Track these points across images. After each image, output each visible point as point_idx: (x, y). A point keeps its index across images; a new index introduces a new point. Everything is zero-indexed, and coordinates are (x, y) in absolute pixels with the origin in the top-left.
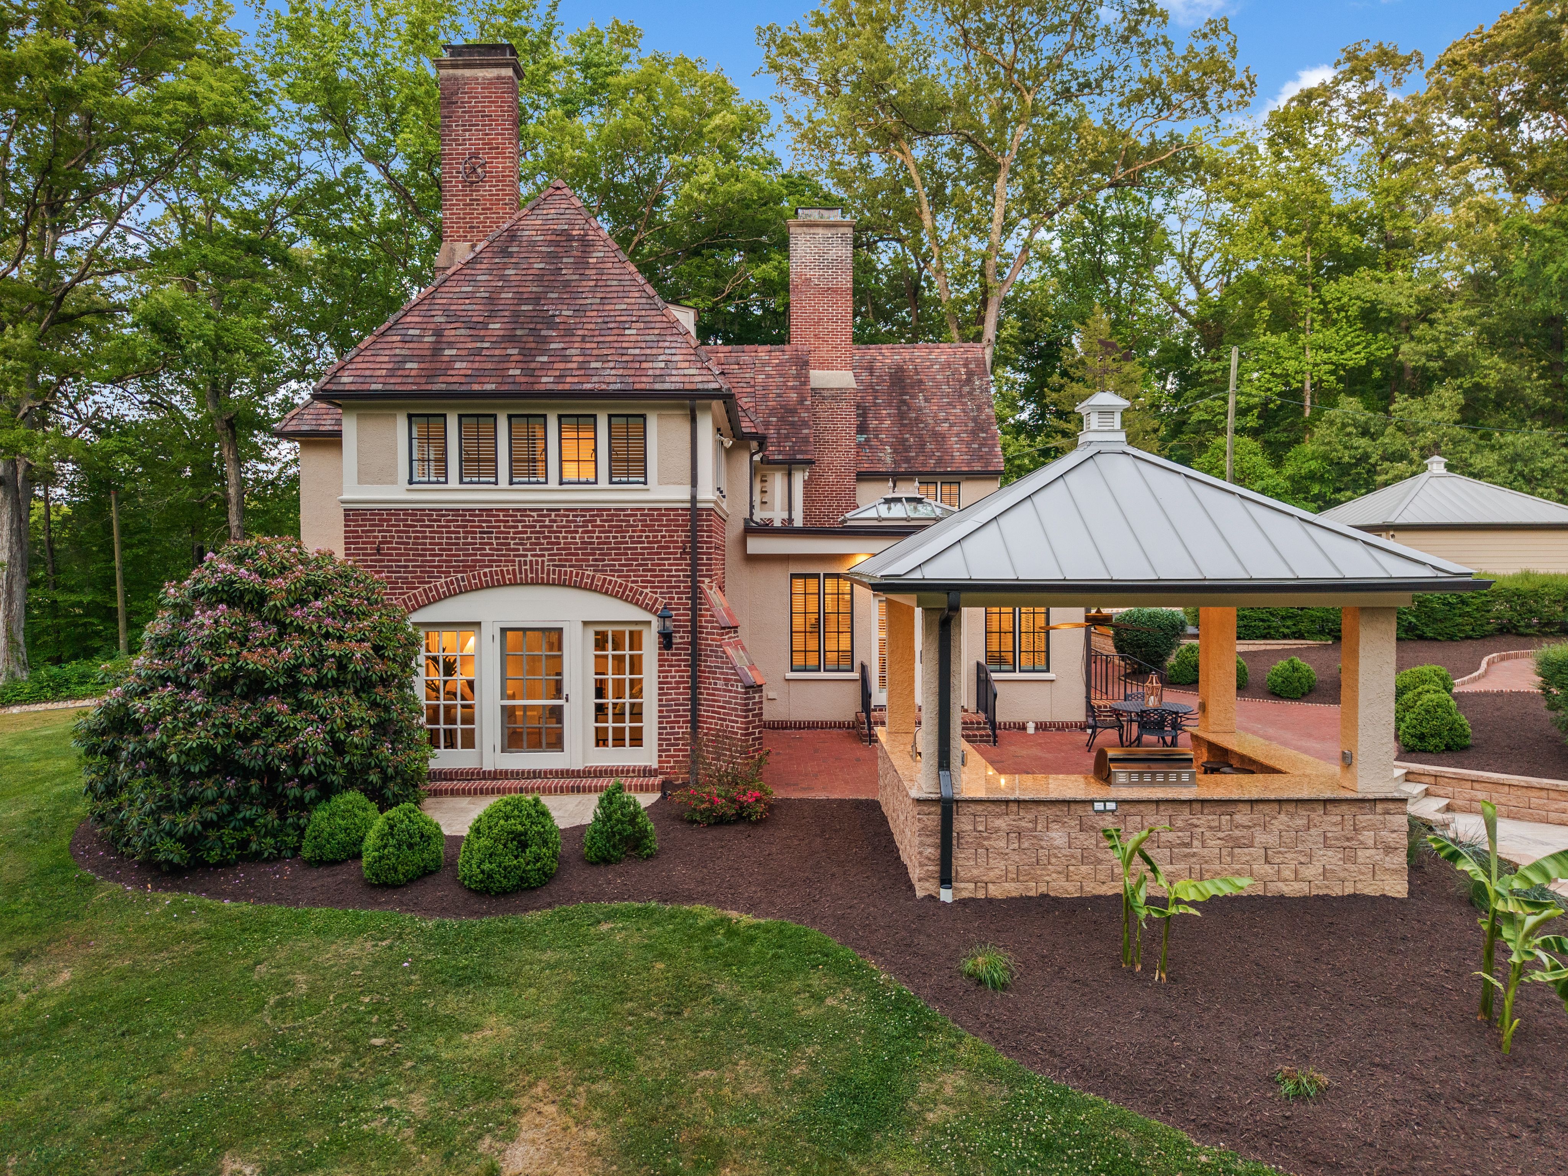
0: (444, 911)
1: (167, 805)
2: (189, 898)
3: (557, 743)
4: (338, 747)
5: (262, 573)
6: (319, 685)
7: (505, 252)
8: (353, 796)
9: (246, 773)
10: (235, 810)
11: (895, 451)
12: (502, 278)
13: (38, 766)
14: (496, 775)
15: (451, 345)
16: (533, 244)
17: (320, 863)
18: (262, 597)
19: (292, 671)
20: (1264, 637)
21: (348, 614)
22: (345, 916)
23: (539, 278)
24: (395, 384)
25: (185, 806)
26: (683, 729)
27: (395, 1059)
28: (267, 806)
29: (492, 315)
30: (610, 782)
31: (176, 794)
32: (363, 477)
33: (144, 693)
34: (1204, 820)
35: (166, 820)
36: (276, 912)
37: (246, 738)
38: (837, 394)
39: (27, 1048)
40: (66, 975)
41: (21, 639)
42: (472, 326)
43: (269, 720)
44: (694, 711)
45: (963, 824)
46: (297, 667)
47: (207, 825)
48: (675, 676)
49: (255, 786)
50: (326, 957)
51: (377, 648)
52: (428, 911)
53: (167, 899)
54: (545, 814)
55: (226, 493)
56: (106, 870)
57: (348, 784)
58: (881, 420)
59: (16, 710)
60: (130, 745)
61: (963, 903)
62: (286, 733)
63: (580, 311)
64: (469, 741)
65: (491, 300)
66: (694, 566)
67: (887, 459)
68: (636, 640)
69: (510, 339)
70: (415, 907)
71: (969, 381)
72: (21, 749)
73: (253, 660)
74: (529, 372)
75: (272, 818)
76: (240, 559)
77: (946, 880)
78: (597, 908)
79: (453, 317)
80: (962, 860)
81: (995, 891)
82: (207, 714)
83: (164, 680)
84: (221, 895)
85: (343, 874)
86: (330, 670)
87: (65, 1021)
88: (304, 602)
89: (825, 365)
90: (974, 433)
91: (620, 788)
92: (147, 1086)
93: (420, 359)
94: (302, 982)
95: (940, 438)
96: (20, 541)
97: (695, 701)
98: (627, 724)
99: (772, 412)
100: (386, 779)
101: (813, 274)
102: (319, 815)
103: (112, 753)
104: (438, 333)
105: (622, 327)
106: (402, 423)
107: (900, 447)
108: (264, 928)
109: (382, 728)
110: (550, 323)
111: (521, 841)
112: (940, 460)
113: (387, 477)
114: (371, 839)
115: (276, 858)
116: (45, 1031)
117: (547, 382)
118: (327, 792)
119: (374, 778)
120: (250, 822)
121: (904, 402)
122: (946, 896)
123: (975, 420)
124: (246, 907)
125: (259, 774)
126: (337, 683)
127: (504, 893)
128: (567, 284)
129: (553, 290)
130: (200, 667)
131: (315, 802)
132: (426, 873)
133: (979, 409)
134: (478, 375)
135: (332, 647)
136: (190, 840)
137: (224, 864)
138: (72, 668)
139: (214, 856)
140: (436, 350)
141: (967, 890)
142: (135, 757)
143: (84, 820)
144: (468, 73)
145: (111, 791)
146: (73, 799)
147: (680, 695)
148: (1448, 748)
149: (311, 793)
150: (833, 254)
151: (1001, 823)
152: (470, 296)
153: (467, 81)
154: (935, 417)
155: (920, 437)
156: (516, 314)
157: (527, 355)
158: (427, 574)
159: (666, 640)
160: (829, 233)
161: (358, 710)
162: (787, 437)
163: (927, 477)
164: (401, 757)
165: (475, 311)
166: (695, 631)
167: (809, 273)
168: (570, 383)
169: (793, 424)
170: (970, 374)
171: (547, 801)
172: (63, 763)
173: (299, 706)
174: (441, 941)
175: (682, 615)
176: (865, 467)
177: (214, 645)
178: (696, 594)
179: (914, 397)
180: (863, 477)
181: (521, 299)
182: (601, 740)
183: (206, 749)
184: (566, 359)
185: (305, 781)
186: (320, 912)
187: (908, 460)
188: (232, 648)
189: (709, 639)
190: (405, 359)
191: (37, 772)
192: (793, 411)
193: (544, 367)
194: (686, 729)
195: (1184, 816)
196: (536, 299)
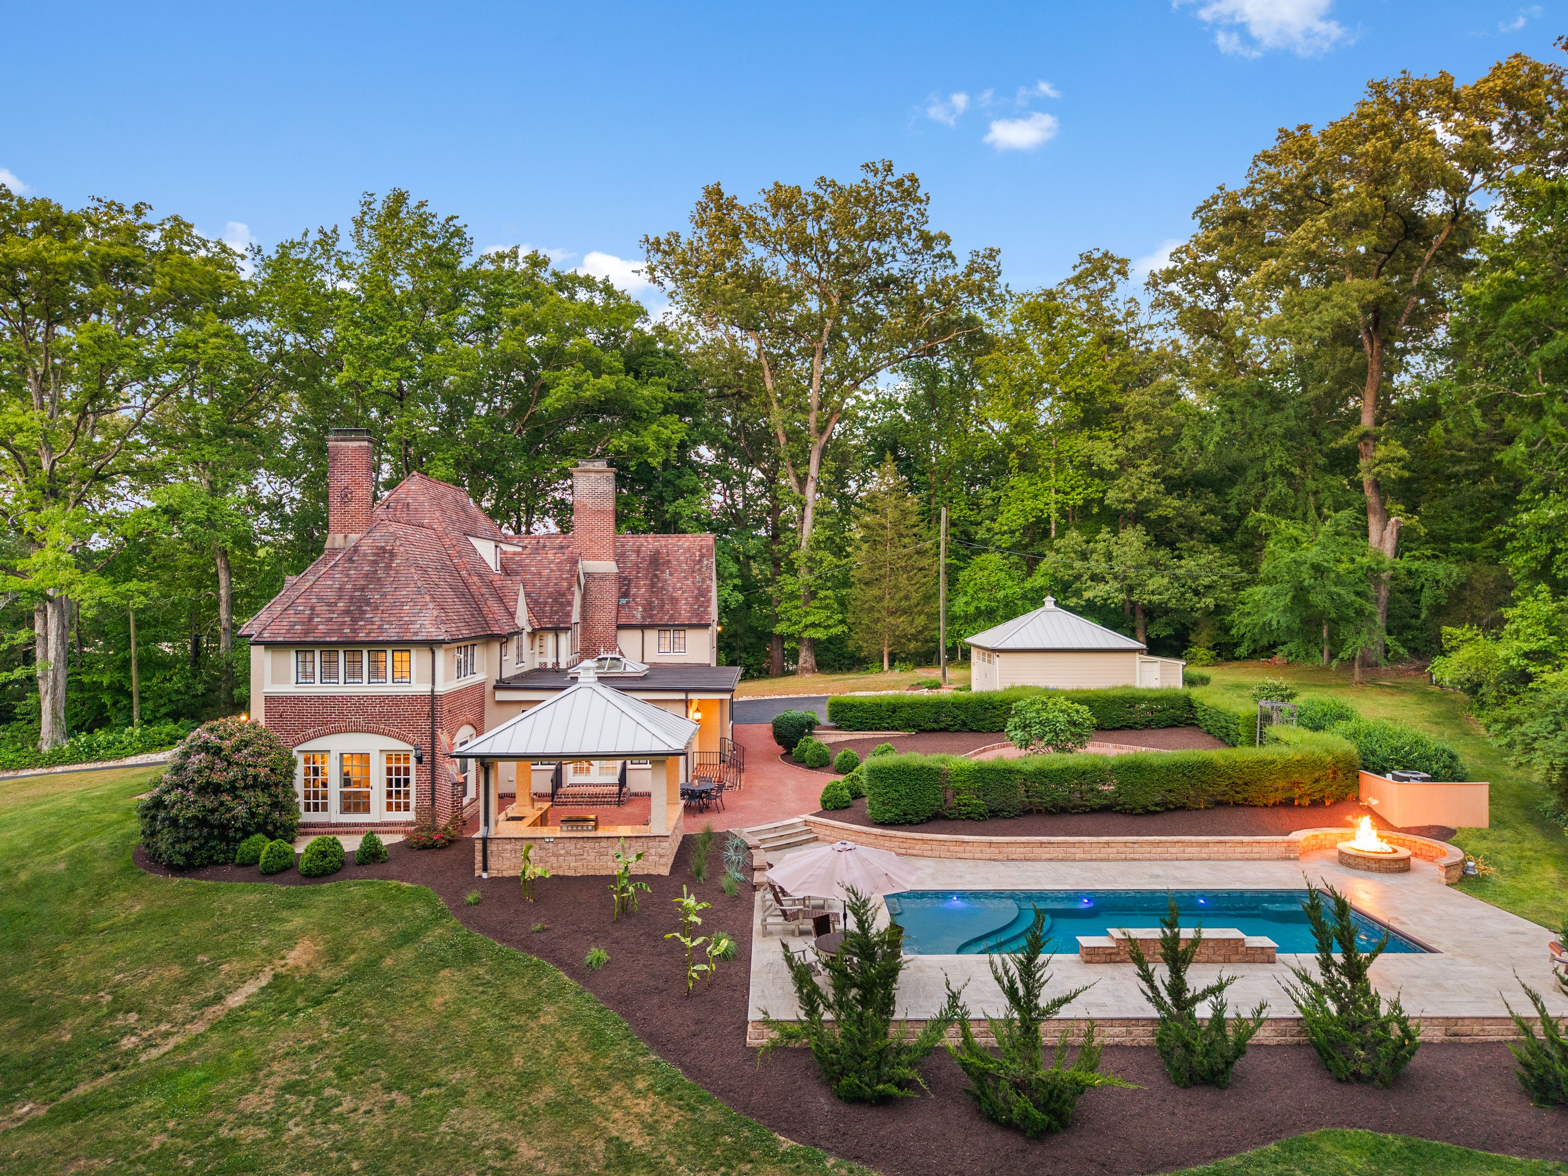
0: (291, 884)
1: (178, 841)
2: (187, 880)
3: (367, 810)
4: (253, 815)
5: (221, 738)
6: (246, 787)
7: (351, 560)
8: (259, 836)
9: (212, 826)
10: (206, 842)
11: (645, 610)
12: (348, 576)
13: (101, 817)
14: (337, 825)
15: (318, 616)
16: (365, 555)
17: (243, 865)
18: (220, 749)
19: (233, 782)
20: (871, 729)
21: (260, 754)
22: (250, 886)
23: (366, 575)
24: (289, 638)
25: (185, 841)
26: (428, 803)
27: (260, 930)
28: (221, 841)
29: (340, 598)
30: (369, 829)
31: (181, 835)
32: (274, 681)
33: (168, 792)
34: (589, 845)
35: (177, 846)
36: (223, 884)
37: (213, 811)
38: (603, 577)
39: (127, 930)
40: (138, 908)
41: (62, 715)
42: (329, 605)
43: (222, 804)
44: (433, 794)
45: (492, 847)
46: (235, 781)
47: (195, 848)
48: (424, 777)
49: (216, 832)
50: (239, 900)
51: (272, 770)
52: (285, 884)
53: (178, 880)
54: (338, 844)
55: (218, 594)
56: (151, 869)
57: (257, 831)
58: (639, 588)
59: (59, 769)
60: (162, 814)
61: (491, 879)
62: (230, 810)
63: (384, 596)
64: (325, 808)
65: (341, 589)
66: (433, 723)
67: (638, 615)
68: (407, 759)
69: (347, 612)
70: (280, 882)
71: (700, 561)
72: (85, 806)
73: (216, 778)
74: (354, 631)
75: (223, 846)
76: (212, 730)
77: (485, 869)
78: (351, 882)
79: (321, 599)
80: (492, 862)
81: (506, 874)
82: (195, 802)
83: (178, 786)
84: (201, 878)
85: (253, 869)
86: (250, 781)
87: (140, 922)
88: (239, 751)
89: (596, 557)
90: (697, 598)
91: (372, 833)
92: (172, 939)
93: (302, 623)
94: (230, 908)
95: (674, 601)
96: (63, 643)
97: (433, 789)
98: (402, 800)
99: (550, 595)
100: (276, 828)
101: (589, 502)
102: (243, 844)
103: (154, 818)
104: (313, 609)
105: (402, 604)
106: (293, 655)
107: (648, 607)
108: (217, 890)
109: (275, 805)
110: (368, 604)
111: (324, 855)
112: (672, 617)
113: (285, 681)
114: (263, 854)
115: (225, 864)
116: (133, 925)
117: (362, 636)
118: (247, 834)
119: (270, 828)
120: (213, 847)
121: (656, 576)
122: (485, 876)
123: (699, 589)
124: (211, 883)
125: (218, 827)
126: (254, 786)
127: (317, 876)
128: (379, 579)
129: (371, 582)
130: (193, 781)
131: (242, 839)
132: (285, 869)
133: (703, 581)
134: (329, 633)
135: (251, 771)
136: (187, 855)
137: (202, 866)
138: (101, 736)
139: (197, 863)
140: (311, 619)
141: (494, 874)
142: (164, 820)
143: (138, 846)
144: (343, 444)
145: (153, 834)
146: (130, 836)
147: (427, 787)
148: (836, 808)
149: (239, 835)
150: (600, 489)
151: (508, 847)
152: (330, 587)
153: (343, 448)
154: (674, 587)
155: (662, 600)
156: (352, 597)
157: (354, 621)
158: (304, 727)
159: (419, 760)
160: (598, 476)
161: (263, 798)
162: (556, 612)
163: (662, 627)
164: (284, 818)
165: (331, 595)
166: (433, 755)
167: (586, 501)
168: (373, 637)
169: (561, 604)
170: (702, 556)
171: (340, 838)
172: (115, 816)
173: (236, 797)
174: (287, 894)
175: (427, 747)
176: (622, 621)
177: (199, 772)
178: (433, 737)
179: (663, 572)
180: (620, 627)
181: (355, 590)
182: (389, 807)
183: (195, 817)
184: (373, 623)
185: (237, 830)
186: (241, 884)
187: (651, 616)
188: (207, 773)
189: (439, 759)
190: (295, 624)
191: (100, 821)
192: (563, 595)
193: (362, 628)
194: (429, 803)
195: (581, 843)
196: (363, 589)
